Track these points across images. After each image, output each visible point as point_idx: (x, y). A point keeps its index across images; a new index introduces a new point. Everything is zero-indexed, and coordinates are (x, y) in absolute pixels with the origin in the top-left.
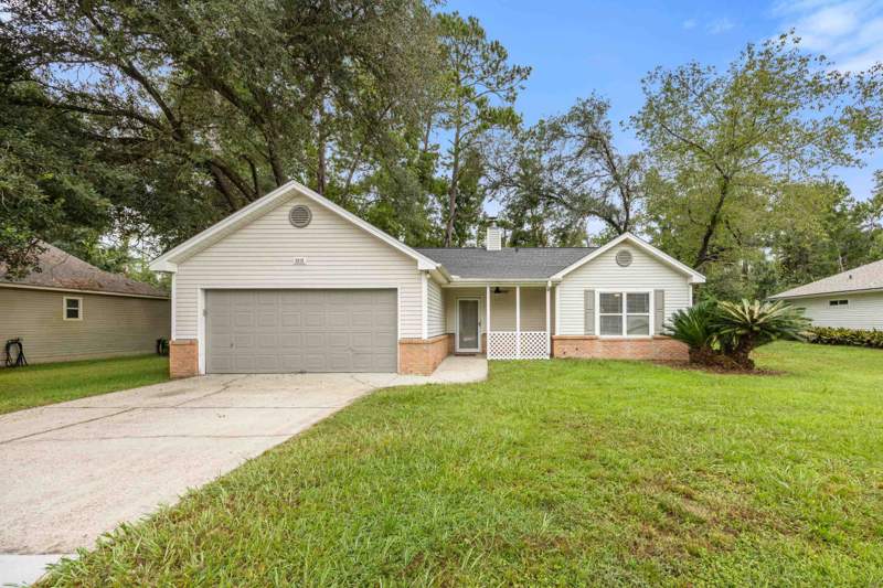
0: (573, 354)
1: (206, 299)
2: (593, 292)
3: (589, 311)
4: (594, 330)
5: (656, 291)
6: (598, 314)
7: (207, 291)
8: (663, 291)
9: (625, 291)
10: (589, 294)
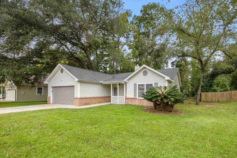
0: (130, 103)
1: (53, 89)
2: (136, 84)
3: (135, 90)
4: (136, 96)
5: (155, 83)
6: (137, 91)
7: (53, 87)
8: (157, 83)
9: (145, 83)
10: (135, 85)
